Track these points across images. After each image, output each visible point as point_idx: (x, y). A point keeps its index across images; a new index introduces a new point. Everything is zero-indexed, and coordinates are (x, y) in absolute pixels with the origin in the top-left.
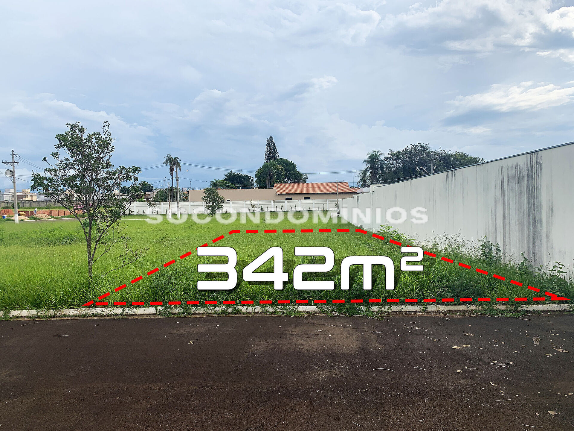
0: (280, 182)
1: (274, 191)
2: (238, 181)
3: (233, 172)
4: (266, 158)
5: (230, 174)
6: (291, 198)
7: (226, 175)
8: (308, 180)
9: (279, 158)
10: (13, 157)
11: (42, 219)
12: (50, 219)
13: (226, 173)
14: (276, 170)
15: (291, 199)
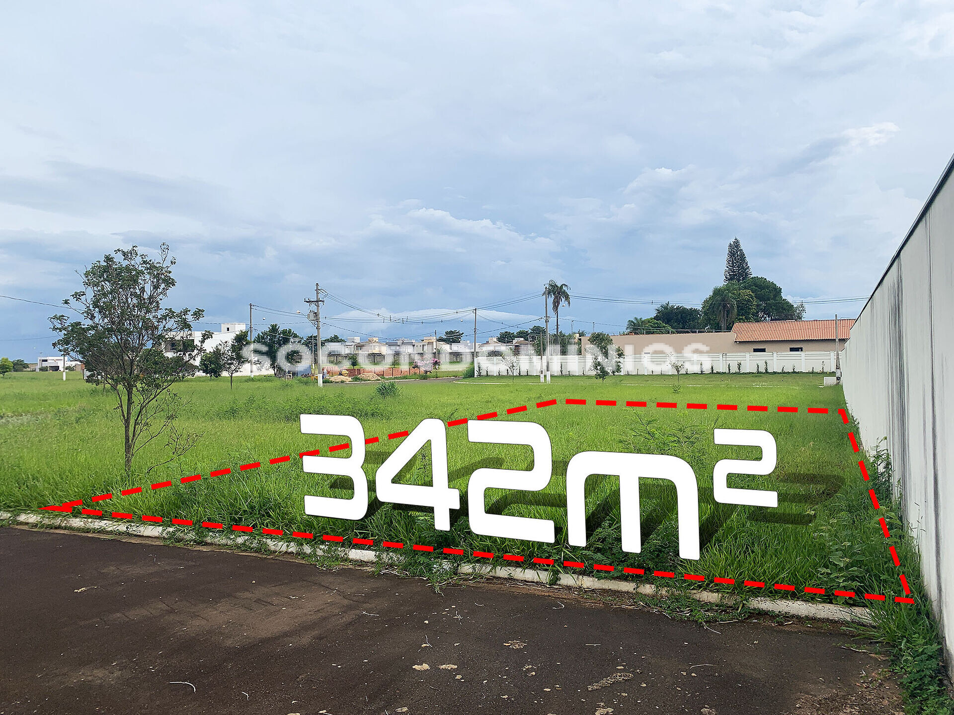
0: (748, 320)
1: (731, 336)
2: (677, 319)
3: (670, 305)
4: (726, 278)
5: (666, 308)
6: (765, 349)
7: (658, 310)
8: (806, 316)
9: (752, 276)
10: (317, 293)
11: (369, 380)
12: (379, 380)
13: (658, 306)
14: (738, 298)
15: (763, 350)
